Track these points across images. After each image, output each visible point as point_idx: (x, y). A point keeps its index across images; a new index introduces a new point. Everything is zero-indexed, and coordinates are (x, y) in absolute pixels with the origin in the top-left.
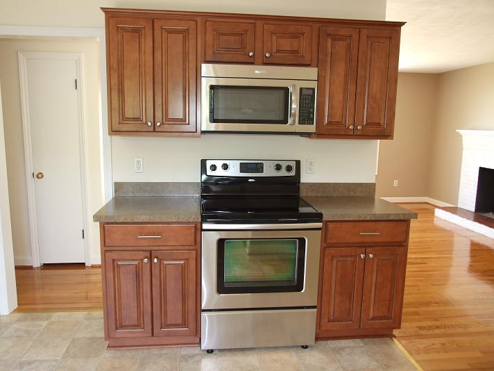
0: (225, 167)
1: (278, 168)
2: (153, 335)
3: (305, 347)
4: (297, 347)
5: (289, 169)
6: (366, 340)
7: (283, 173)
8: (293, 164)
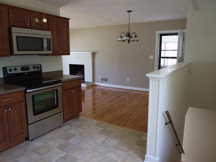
0: (15, 69)
1: (34, 68)
2: (10, 142)
3: (60, 127)
4: (58, 127)
5: (38, 68)
6: (74, 119)
7: (36, 70)
8: (39, 66)
